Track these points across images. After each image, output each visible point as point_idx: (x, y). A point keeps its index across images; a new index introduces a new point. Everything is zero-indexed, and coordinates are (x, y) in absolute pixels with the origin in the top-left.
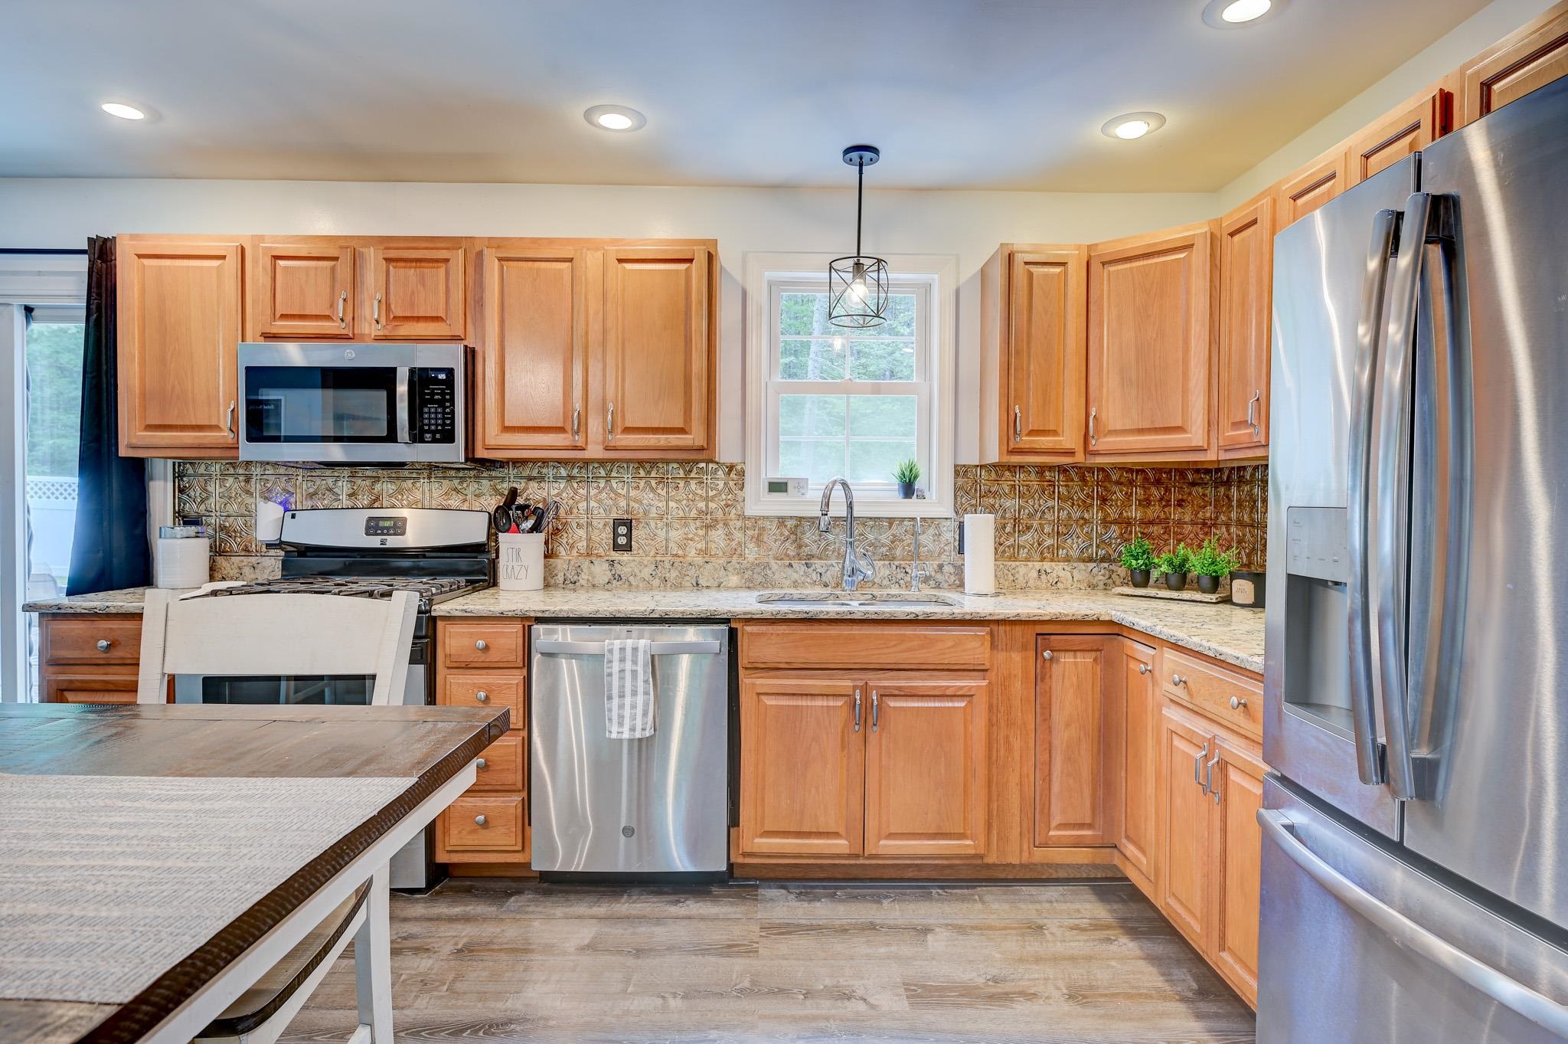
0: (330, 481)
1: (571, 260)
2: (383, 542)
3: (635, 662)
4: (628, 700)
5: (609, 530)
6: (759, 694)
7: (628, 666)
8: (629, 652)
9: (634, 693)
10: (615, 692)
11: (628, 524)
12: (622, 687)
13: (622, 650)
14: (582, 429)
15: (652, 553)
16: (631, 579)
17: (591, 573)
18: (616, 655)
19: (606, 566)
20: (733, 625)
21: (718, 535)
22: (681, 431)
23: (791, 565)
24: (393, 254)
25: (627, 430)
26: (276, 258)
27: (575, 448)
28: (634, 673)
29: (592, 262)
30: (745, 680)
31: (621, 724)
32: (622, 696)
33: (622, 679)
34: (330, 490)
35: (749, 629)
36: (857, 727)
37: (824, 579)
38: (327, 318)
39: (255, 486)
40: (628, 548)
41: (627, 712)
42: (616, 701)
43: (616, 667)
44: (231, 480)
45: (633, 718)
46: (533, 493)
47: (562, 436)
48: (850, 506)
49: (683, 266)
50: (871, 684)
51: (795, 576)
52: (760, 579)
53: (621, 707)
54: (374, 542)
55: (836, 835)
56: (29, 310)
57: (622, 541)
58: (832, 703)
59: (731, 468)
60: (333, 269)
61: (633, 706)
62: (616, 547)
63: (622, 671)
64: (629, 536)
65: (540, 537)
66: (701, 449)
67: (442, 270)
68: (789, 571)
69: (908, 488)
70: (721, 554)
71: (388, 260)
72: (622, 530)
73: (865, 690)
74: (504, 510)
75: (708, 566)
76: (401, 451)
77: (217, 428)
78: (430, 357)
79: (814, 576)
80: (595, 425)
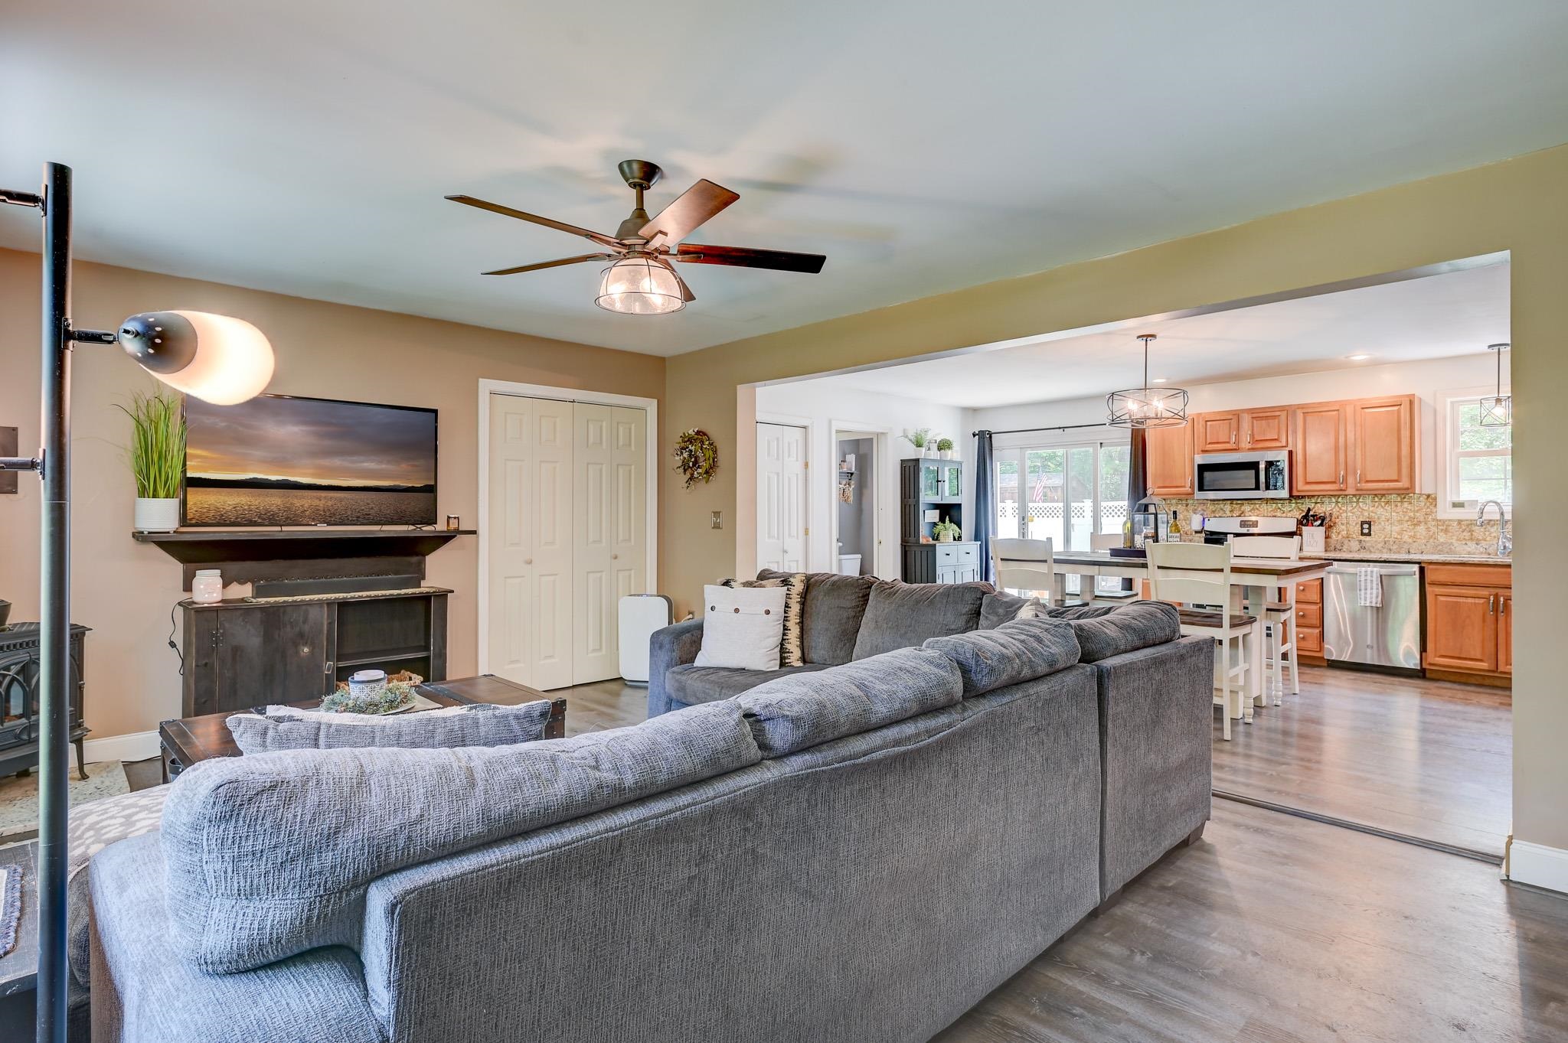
0: (1222, 506)
1: (1338, 410)
2: (1248, 530)
3: (1372, 576)
4: (1369, 591)
5: (1359, 526)
6: (1436, 595)
7: (1369, 578)
8: (1369, 573)
9: (1372, 589)
10: (1363, 588)
11: (1369, 523)
12: (1366, 586)
13: (1366, 572)
14: (1344, 482)
15: (1383, 537)
16: (1371, 549)
17: (1349, 546)
18: (1363, 574)
19: (1357, 543)
20: (1423, 565)
21: (1421, 529)
22: (1396, 481)
23: (1466, 544)
24: (1254, 415)
25: (1367, 481)
26: (1206, 421)
27: (1341, 490)
28: (1372, 581)
29: (1349, 410)
30: (1428, 588)
31: (1365, 600)
32: (1366, 589)
33: (1366, 583)
34: (1222, 509)
35: (1431, 567)
36: (1492, 613)
37: (1488, 551)
38: (1228, 442)
39: (1191, 508)
40: (1369, 534)
41: (1368, 596)
42: (1363, 592)
43: (1363, 578)
44: (1180, 506)
45: (1371, 598)
46: (1320, 509)
47: (1334, 485)
48: (1502, 514)
49: (1396, 408)
50: (1499, 594)
51: (1469, 549)
52: (1446, 550)
53: (1366, 593)
54: (1244, 531)
55: (1481, 660)
56: (1101, 444)
57: (1366, 531)
58: (1477, 601)
59: (1428, 496)
60: (1230, 423)
61: (1371, 594)
62: (1363, 534)
63: (1366, 580)
64: (1370, 528)
65: (1322, 529)
66: (1408, 489)
67: (1277, 420)
68: (1465, 546)
70: (1422, 538)
71: (1253, 418)
72: (1366, 526)
73: (1496, 597)
74: (1306, 517)
75: (1415, 544)
76: (1261, 494)
77: (1184, 487)
78: (1271, 456)
79: (1481, 550)
80: (1350, 480)
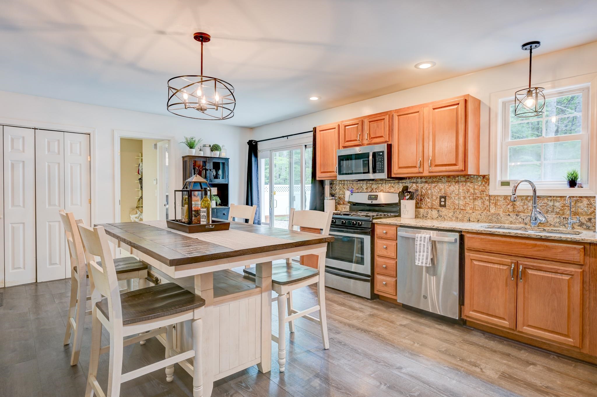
0: (362, 185)
1: (418, 112)
2: (373, 202)
3: (424, 242)
4: (422, 254)
5: (438, 200)
6: (471, 259)
7: (422, 243)
8: (423, 239)
9: (424, 252)
10: (418, 250)
11: (445, 198)
12: (420, 249)
13: (421, 237)
14: (422, 166)
15: (453, 208)
16: (445, 217)
17: (431, 214)
18: (419, 239)
19: (436, 212)
20: (463, 234)
21: (479, 203)
22: (455, 165)
23: (509, 215)
24: (371, 120)
25: (436, 166)
26: (346, 126)
27: (420, 173)
28: (424, 245)
29: (426, 110)
30: (468, 254)
31: (419, 261)
32: (420, 252)
33: (420, 246)
34: (361, 187)
35: (468, 235)
36: (513, 279)
37: (525, 221)
38: (356, 140)
39: (346, 187)
40: (444, 206)
41: (421, 257)
42: (418, 254)
43: (418, 243)
44: (341, 185)
45: (423, 259)
46: (412, 187)
47: (415, 169)
48: (535, 191)
49: (455, 107)
50: (519, 262)
51: (511, 219)
52: (495, 220)
53: (419, 255)
54: (369, 202)
55: (504, 319)
56: (306, 146)
57: (443, 203)
58: (501, 267)
59: (483, 177)
60: (357, 127)
61: (423, 256)
62: (441, 206)
63: (420, 244)
64: (445, 201)
65: (413, 202)
66: (462, 171)
67: (383, 122)
68: (509, 217)
69: (573, 183)
70: (480, 209)
71: (370, 122)
72: (443, 200)
73: (517, 265)
74: (403, 191)
75: (474, 214)
76: (371, 176)
77: (333, 172)
79: (520, 220)
80: (426, 166)
